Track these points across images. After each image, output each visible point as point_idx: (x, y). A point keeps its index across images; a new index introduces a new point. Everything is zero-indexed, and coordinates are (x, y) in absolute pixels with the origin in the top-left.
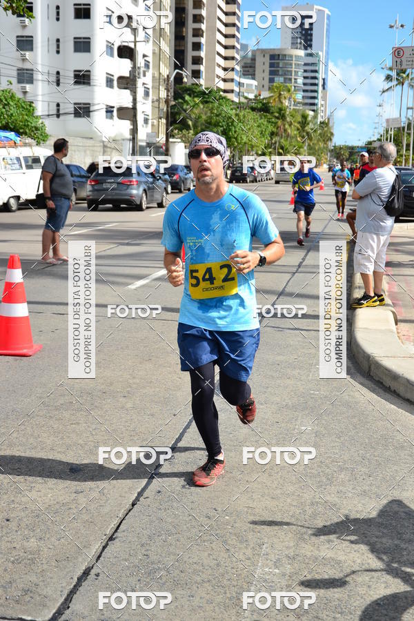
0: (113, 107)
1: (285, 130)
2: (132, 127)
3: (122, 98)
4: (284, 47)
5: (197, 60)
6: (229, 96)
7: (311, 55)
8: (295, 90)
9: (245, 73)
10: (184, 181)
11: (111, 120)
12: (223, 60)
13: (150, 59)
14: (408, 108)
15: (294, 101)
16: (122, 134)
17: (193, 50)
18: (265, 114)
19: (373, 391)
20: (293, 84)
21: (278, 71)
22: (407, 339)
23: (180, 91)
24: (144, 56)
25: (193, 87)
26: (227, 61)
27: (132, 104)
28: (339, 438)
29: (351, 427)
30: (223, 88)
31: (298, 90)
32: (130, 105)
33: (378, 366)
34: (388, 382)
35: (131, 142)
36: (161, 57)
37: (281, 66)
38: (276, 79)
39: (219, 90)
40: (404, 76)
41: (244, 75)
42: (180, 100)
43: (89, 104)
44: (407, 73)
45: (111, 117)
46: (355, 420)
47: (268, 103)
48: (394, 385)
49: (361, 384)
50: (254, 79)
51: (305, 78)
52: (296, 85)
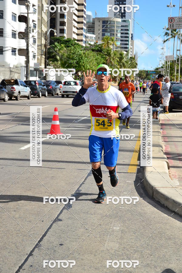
0: (16, 49)
1: (111, 62)
2: (26, 60)
3: (21, 44)
4: (110, 17)
5: (63, 24)
6: (80, 43)
7: (124, 21)
8: (116, 40)
9: (89, 31)
10: (55, 90)
11: (15, 56)
12: (77, 24)
13: (36, 23)
14: (177, 50)
15: (116, 46)
16: (21, 64)
17: (60, 18)
18: (100, 53)
19: (155, 207)
20: (115, 37)
21: (107, 30)
22: (175, 177)
23: (53, 41)
24: (33, 21)
25: (61, 38)
26: (79, 24)
27: (26, 47)
28: (135, 234)
29: (142, 227)
30: (77, 39)
31: (118, 40)
32: (25, 48)
33: (158, 192)
34: (163, 201)
35: (26, 68)
36: (43, 22)
37: (108, 27)
38: (106, 34)
39: (75, 40)
40: (175, 32)
41: (88, 32)
42: (53, 45)
43: (3, 47)
44: (177, 31)
45: (15, 54)
46: (144, 224)
47: (102, 47)
48: (166, 203)
49: (148, 202)
50: (94, 34)
51: (122, 33)
52: (117, 37)
